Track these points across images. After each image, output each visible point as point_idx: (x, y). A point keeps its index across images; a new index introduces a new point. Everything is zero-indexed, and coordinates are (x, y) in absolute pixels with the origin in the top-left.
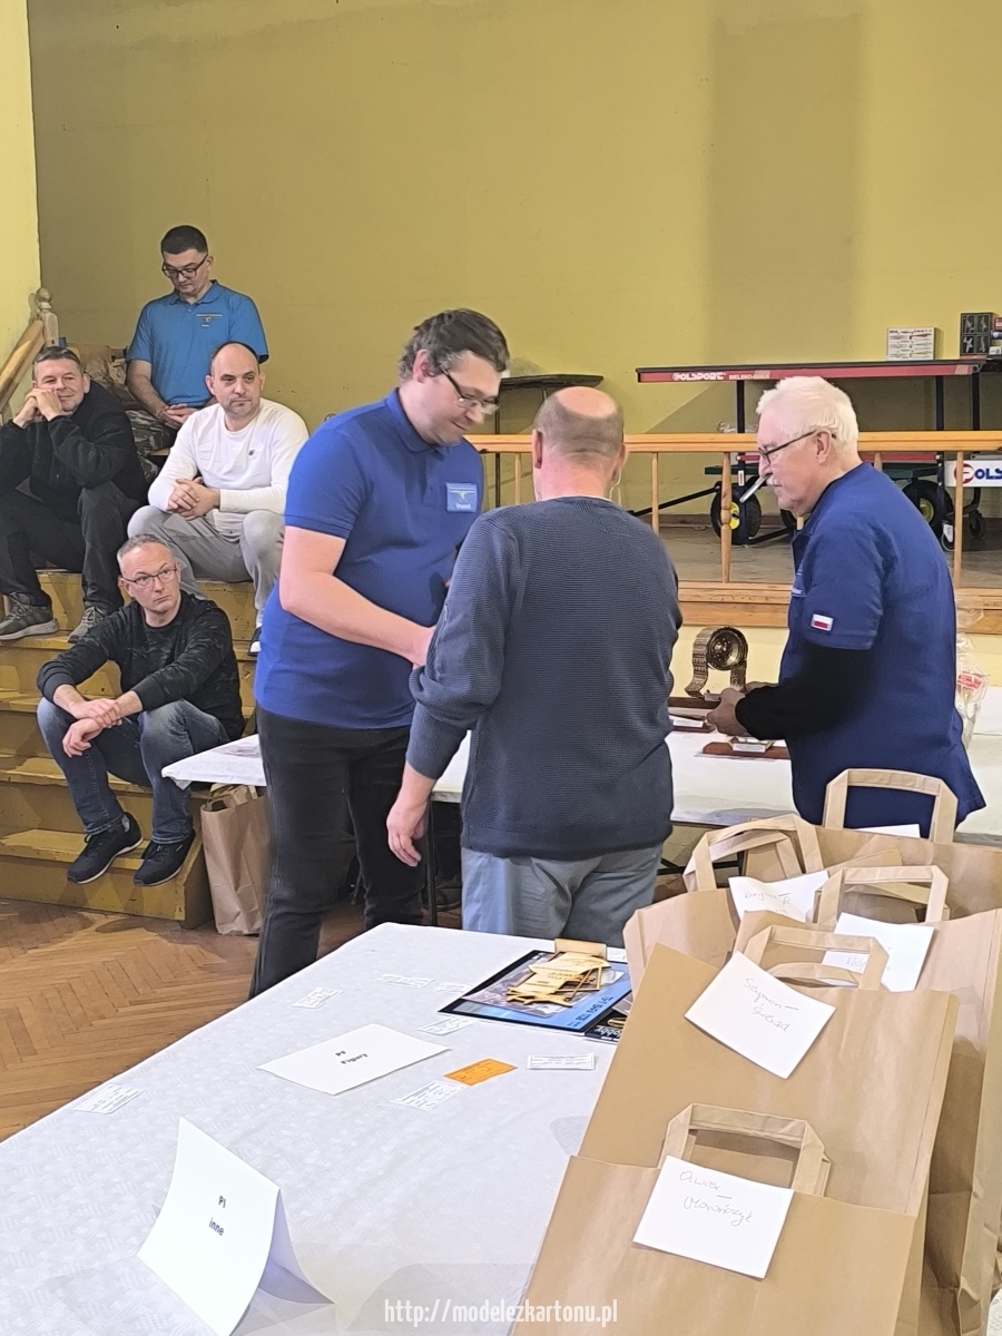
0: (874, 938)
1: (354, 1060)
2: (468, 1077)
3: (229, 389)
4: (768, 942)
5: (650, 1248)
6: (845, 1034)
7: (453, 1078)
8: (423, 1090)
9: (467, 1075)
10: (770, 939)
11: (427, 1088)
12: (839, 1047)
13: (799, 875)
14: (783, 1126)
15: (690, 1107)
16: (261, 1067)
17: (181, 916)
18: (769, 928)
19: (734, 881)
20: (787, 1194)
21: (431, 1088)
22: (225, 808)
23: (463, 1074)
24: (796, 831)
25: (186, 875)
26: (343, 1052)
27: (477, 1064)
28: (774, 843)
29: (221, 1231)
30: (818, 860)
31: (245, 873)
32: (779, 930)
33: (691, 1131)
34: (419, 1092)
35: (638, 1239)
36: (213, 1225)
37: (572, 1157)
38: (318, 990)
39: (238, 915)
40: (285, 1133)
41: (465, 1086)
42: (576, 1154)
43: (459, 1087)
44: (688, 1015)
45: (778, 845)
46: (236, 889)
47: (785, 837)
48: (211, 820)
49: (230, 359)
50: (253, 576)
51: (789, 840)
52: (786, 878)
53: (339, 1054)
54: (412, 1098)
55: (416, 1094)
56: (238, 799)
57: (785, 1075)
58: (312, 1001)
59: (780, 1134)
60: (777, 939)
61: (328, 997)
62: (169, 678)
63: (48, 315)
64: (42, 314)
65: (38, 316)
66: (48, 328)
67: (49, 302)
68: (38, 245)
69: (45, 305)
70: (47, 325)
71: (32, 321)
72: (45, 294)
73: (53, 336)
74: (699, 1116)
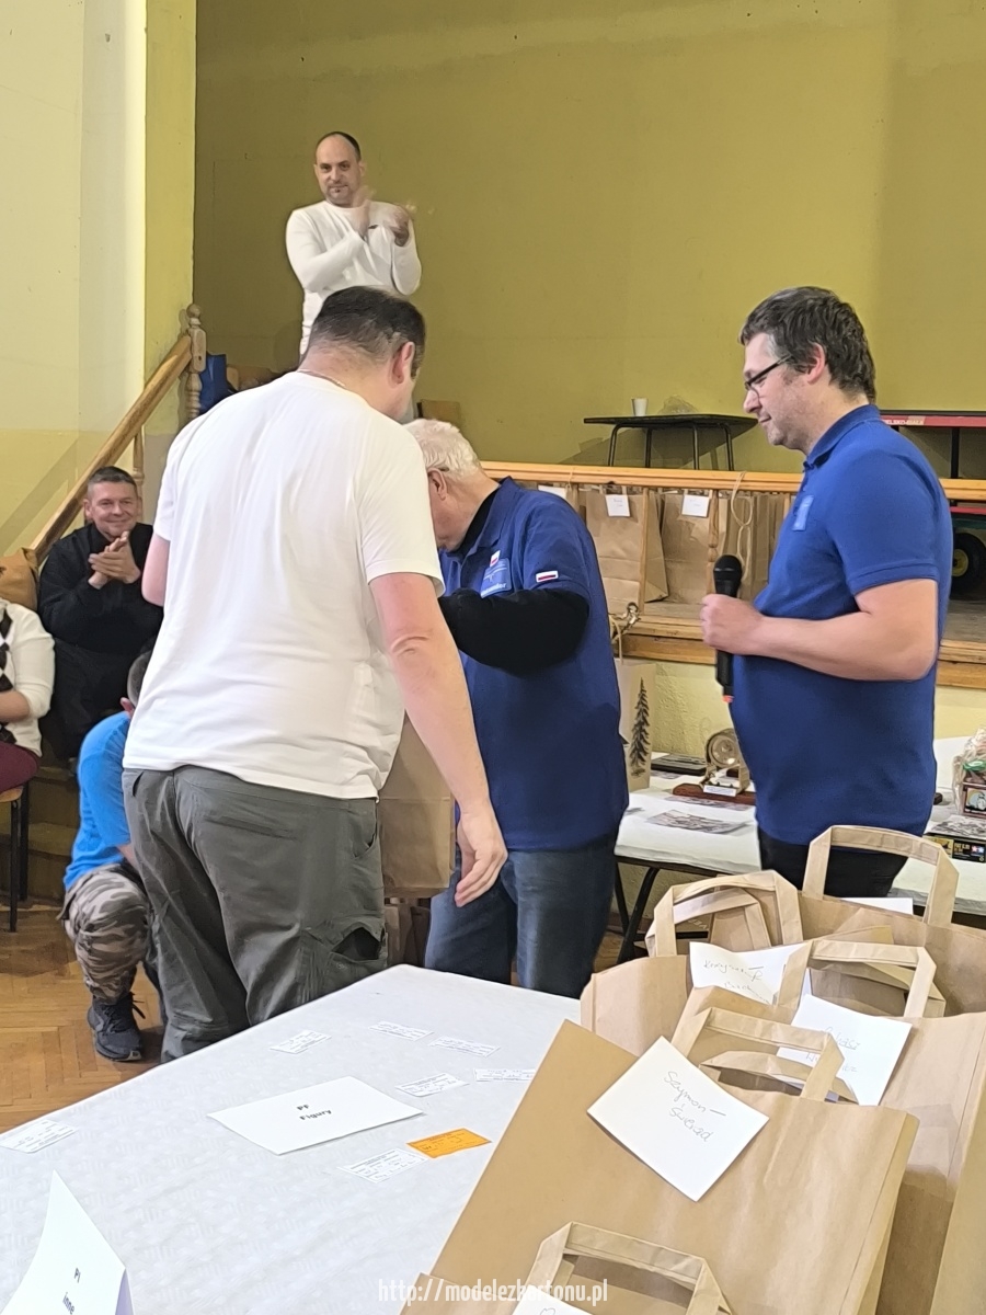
0: (829, 1034)
1: (315, 1116)
2: (433, 1146)
4: (704, 1027)
6: (775, 1154)
7: (417, 1148)
8: (379, 1158)
9: (432, 1146)
10: (708, 1024)
11: (383, 1157)
12: (766, 1169)
13: (768, 947)
14: (677, 1262)
15: (568, 1226)
16: (212, 1115)
18: (707, 1011)
19: (693, 946)
21: (388, 1156)
23: (428, 1144)
26: (306, 1107)
27: (448, 1134)
29: (71, 1309)
30: (798, 930)
32: (720, 1014)
33: (566, 1257)
34: (373, 1161)
36: (67, 1301)
37: (422, 1275)
38: (306, 1033)
41: (426, 1158)
43: (420, 1158)
44: (591, 1111)
45: (746, 910)
47: (754, 900)
51: (759, 904)
53: (300, 1108)
54: (363, 1166)
55: (370, 1162)
57: (696, 1197)
58: (294, 1045)
59: (670, 1271)
60: (717, 1024)
61: (313, 1042)
63: (196, 331)
64: (191, 330)
65: (187, 331)
66: (195, 344)
67: (199, 318)
68: (192, 262)
69: (195, 321)
70: (195, 340)
71: (180, 337)
72: (196, 311)
73: (200, 352)
74: (578, 1239)
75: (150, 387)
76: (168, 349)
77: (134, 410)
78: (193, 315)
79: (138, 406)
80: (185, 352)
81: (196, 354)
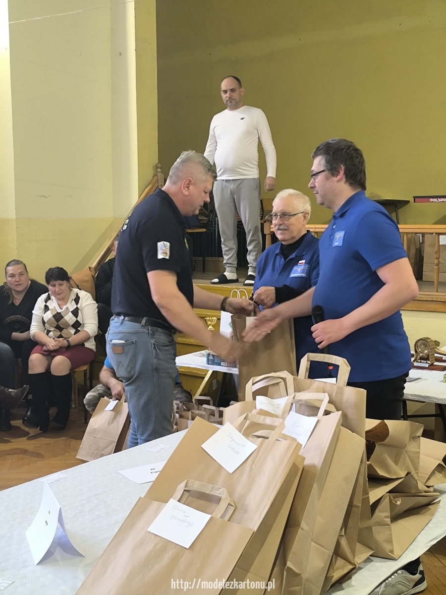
5: (153, 534)
6: (258, 457)
12: (254, 462)
13: (284, 397)
14: (218, 490)
15: (186, 481)
16: (119, 472)
19: (258, 397)
20: (210, 516)
24: (286, 378)
26: (154, 469)
28: (278, 384)
29: (47, 524)
30: (293, 390)
33: (185, 490)
35: (149, 530)
36: (46, 523)
37: (140, 497)
42: (143, 497)
44: (202, 446)
45: (280, 384)
47: (282, 380)
51: (283, 382)
52: (281, 397)
53: (152, 470)
57: (231, 472)
58: (156, 449)
59: (216, 493)
61: (164, 448)
63: (159, 174)
65: (156, 174)
66: (159, 179)
67: (161, 168)
69: (159, 170)
71: (153, 177)
72: (159, 166)
73: (161, 183)
74: (189, 485)
76: (149, 181)
80: (155, 182)
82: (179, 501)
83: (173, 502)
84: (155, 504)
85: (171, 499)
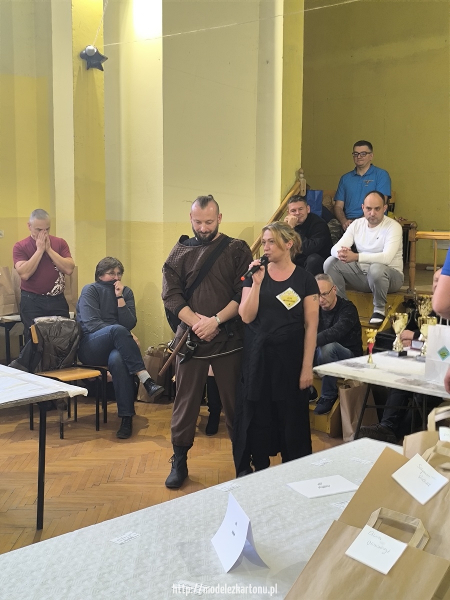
1: (324, 487)
3: (369, 213)
5: (351, 557)
8: (345, 502)
14: (412, 521)
15: (380, 509)
17: (329, 431)
19: (441, 428)
22: (349, 387)
25: (332, 414)
26: (321, 484)
29: (234, 535)
31: (356, 416)
33: (379, 518)
34: (343, 503)
35: (346, 553)
36: (233, 532)
37: (335, 521)
39: (352, 434)
40: (284, 508)
42: (337, 520)
46: (351, 423)
48: (342, 392)
49: (371, 200)
50: (372, 291)
53: (319, 484)
54: (339, 504)
55: (341, 503)
56: (356, 385)
57: (423, 504)
58: (320, 464)
61: (327, 463)
62: (329, 334)
63: (302, 180)
64: (300, 179)
65: (298, 180)
66: (302, 185)
67: (303, 174)
68: (300, 151)
69: (302, 175)
70: (301, 183)
71: (296, 182)
72: (302, 171)
73: (304, 188)
74: (384, 513)
75: (283, 203)
76: (291, 188)
77: (276, 214)
78: (301, 173)
79: (278, 212)
80: (298, 188)
81: (302, 189)
82: (373, 527)
83: (368, 528)
84: (350, 529)
85: (367, 526)
